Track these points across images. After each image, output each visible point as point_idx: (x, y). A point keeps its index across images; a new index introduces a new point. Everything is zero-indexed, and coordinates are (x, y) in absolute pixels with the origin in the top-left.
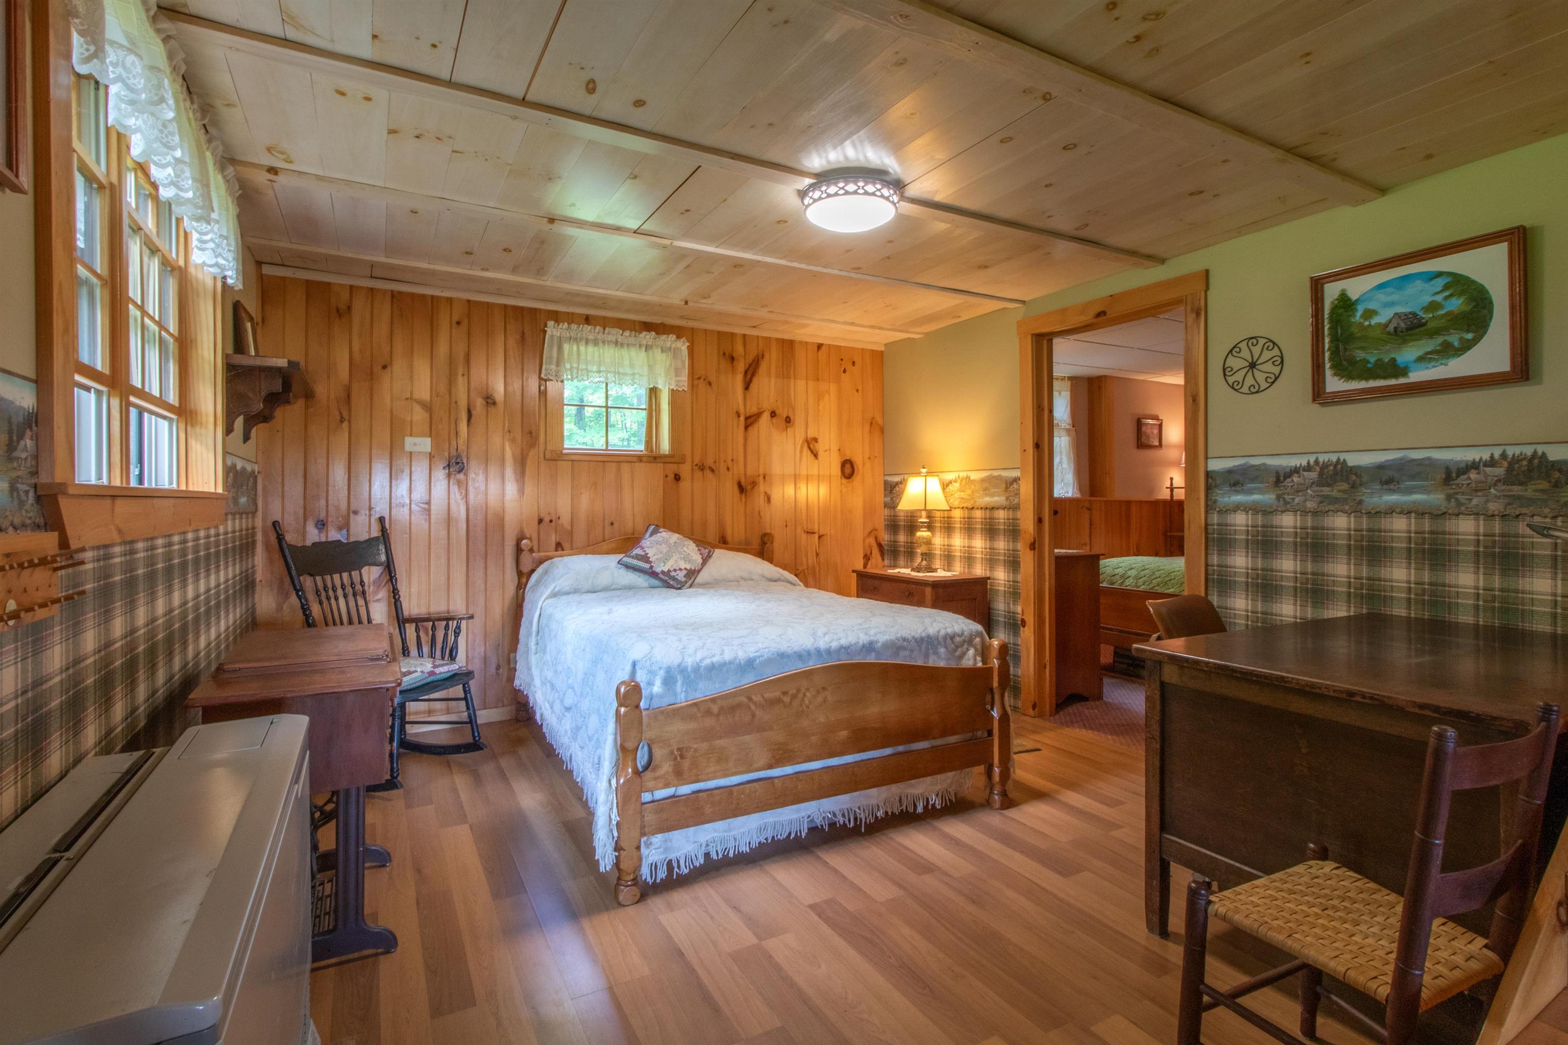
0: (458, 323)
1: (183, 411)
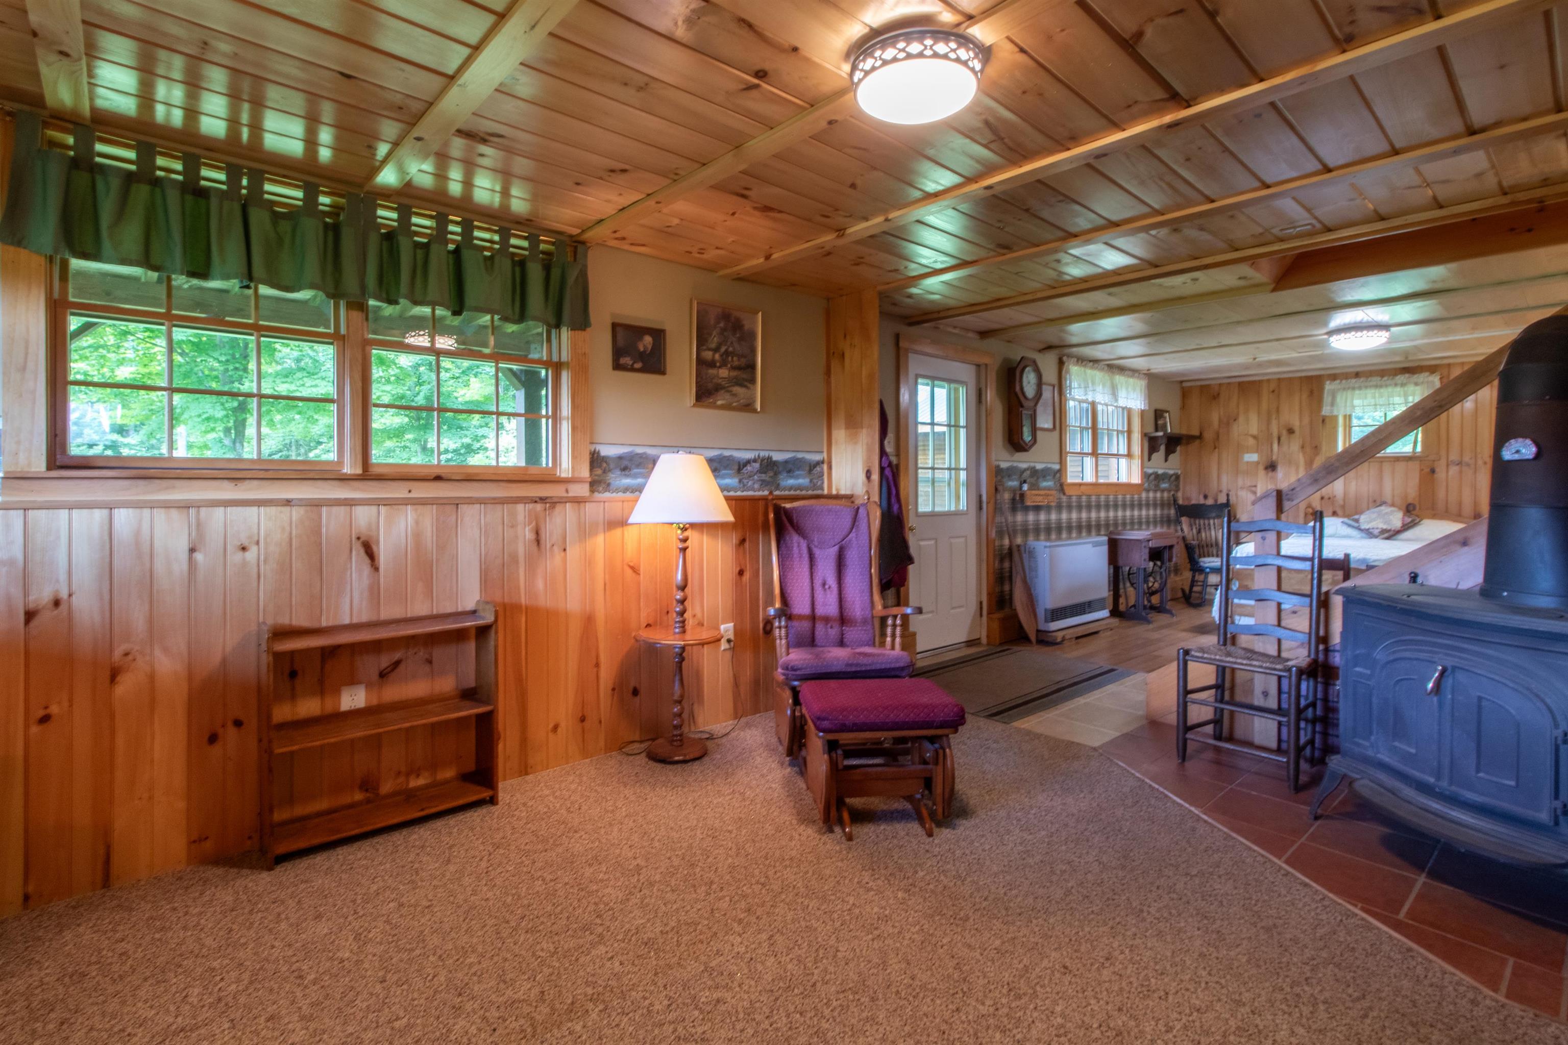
0: (1273, 391)
1: (1129, 455)
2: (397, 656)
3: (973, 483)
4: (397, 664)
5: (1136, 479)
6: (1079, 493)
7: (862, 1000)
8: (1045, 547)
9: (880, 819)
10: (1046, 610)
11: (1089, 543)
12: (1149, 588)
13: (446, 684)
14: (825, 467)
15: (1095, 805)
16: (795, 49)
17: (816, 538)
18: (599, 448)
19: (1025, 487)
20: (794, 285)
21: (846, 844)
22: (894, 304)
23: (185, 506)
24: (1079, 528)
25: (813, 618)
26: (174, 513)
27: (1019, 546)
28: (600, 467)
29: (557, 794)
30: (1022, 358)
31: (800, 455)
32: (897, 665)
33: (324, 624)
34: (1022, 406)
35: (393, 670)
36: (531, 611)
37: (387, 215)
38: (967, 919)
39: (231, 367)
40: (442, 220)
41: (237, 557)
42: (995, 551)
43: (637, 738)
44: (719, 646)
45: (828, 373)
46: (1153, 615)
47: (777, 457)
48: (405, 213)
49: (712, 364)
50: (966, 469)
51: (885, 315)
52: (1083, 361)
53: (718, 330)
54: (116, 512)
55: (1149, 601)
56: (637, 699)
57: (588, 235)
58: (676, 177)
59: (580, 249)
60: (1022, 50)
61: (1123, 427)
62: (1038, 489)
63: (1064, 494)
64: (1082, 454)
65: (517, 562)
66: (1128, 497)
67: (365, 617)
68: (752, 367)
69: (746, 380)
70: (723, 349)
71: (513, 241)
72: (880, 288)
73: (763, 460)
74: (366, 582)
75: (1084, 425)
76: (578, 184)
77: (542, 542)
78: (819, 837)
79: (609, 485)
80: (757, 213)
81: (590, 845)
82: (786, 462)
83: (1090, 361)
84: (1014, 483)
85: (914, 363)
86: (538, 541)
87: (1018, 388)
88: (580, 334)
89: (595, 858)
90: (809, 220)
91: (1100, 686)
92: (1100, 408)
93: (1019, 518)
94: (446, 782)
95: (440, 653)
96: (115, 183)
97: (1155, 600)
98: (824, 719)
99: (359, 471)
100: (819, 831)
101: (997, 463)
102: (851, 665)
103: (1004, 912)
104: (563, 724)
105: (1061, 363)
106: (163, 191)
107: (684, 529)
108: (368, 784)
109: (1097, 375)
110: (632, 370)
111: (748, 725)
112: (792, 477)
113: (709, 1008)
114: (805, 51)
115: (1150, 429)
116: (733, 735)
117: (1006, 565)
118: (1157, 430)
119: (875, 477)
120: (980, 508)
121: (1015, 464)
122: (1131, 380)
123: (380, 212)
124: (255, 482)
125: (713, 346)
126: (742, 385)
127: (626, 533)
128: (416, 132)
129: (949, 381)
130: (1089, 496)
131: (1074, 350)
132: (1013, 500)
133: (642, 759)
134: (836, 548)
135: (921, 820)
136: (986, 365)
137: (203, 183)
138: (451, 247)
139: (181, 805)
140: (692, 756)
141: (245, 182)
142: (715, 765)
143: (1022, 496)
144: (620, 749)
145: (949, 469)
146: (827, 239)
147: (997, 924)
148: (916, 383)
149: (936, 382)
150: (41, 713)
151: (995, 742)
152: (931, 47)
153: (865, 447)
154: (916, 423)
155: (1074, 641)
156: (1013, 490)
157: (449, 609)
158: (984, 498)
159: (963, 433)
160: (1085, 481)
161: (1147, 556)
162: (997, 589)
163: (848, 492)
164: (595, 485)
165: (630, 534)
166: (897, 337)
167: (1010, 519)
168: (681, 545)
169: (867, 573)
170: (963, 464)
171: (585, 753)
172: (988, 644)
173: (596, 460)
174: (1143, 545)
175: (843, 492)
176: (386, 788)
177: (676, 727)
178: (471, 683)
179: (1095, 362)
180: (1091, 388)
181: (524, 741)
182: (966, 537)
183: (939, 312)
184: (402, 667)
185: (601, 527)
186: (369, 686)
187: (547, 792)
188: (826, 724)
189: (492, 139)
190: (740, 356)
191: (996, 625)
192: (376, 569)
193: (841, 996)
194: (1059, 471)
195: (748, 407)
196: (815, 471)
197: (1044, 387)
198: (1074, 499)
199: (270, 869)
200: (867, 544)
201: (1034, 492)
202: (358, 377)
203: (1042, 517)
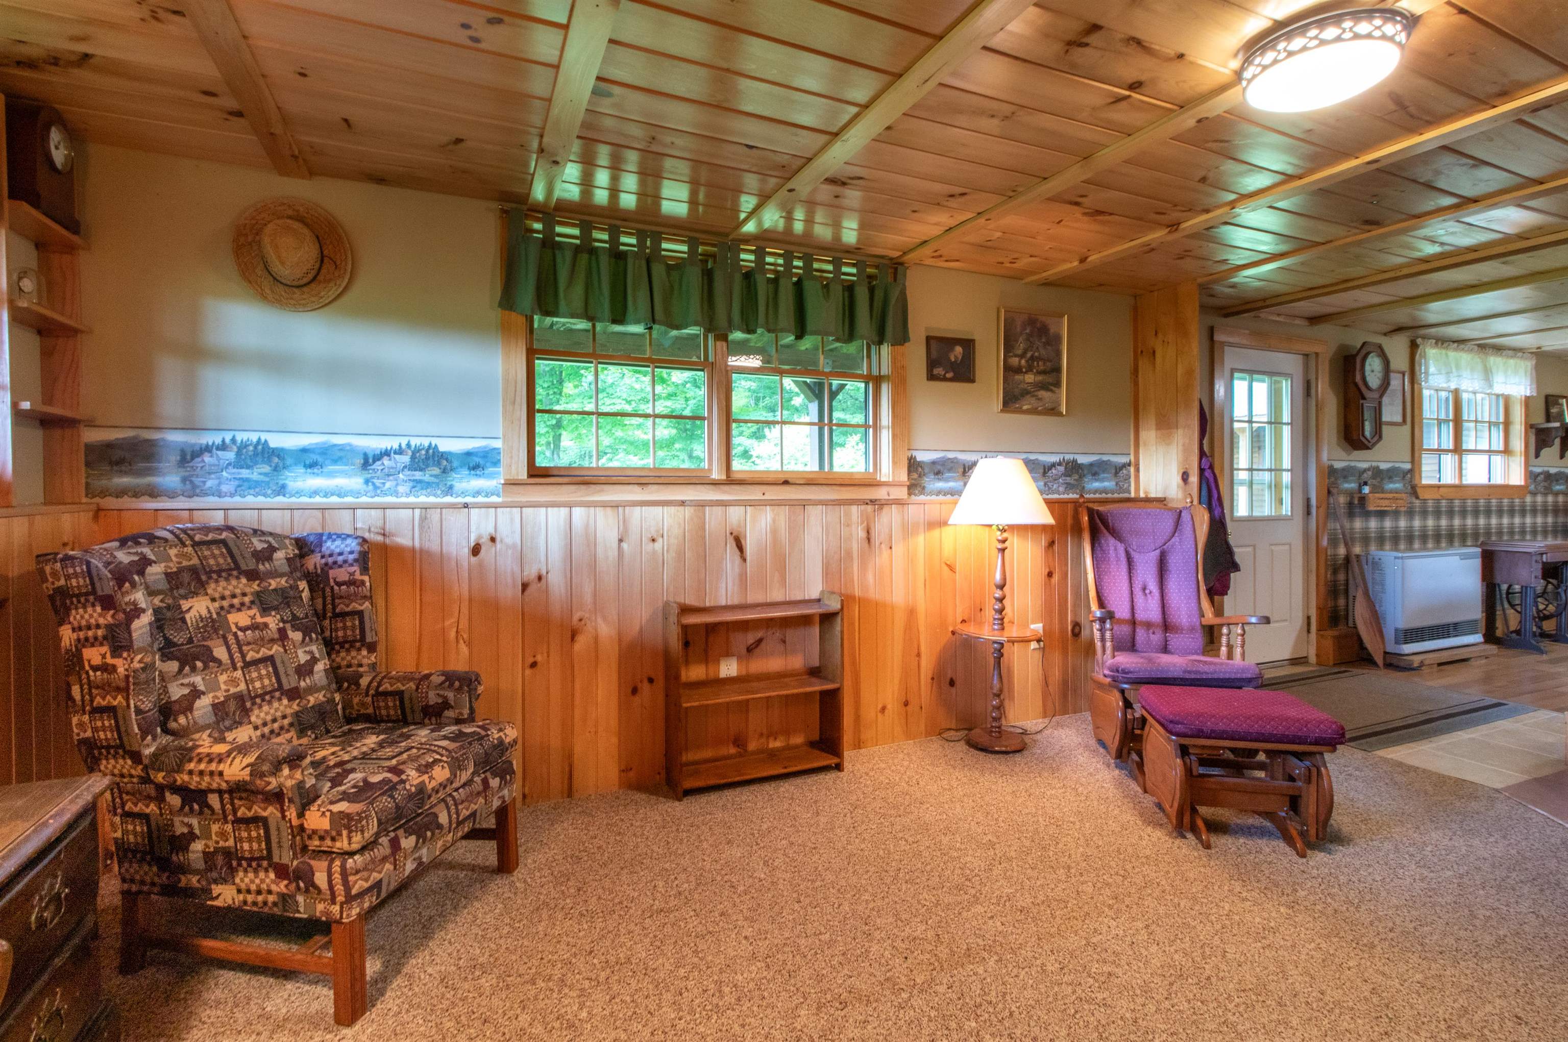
1: (1507, 451)
2: (759, 635)
3: (1300, 485)
4: (760, 641)
5: (1517, 477)
6: (1437, 496)
7: (1268, 1002)
8: (1396, 558)
9: (1237, 833)
10: (1396, 630)
11: (1456, 555)
12: (1539, 611)
13: (797, 662)
14: (1132, 469)
15: (1514, 852)
16: (1181, 56)
17: (1134, 542)
18: (915, 453)
19: (1366, 490)
20: (1101, 285)
21: (1203, 852)
22: (1212, 296)
23: (615, 506)
24: (1437, 537)
25: (1133, 622)
26: (609, 510)
27: (1358, 556)
28: (916, 471)
29: (893, 768)
30: (1364, 344)
31: (1105, 458)
32: (1244, 676)
33: (708, 604)
34: (1364, 398)
35: (757, 646)
36: (863, 602)
37: (747, 258)
38: (1373, 946)
39: (551, 392)
40: (788, 257)
41: (648, 547)
42: (1326, 560)
43: (953, 726)
44: (1029, 646)
45: (1135, 371)
46: (1545, 644)
47: (1082, 460)
48: (760, 254)
49: (1018, 370)
50: (1291, 470)
51: (1205, 309)
52: (1443, 342)
53: (1024, 336)
54: (573, 509)
55: (1540, 627)
56: (953, 690)
57: (906, 258)
58: (1012, 194)
59: (900, 268)
60: (1462, 11)
61: (1498, 418)
62: (1383, 491)
63: (1417, 498)
64: (1440, 451)
65: (851, 558)
66: (1506, 501)
67: (735, 600)
68: (1057, 370)
69: (1052, 384)
70: (1029, 355)
71: (845, 269)
72: (1200, 280)
73: (1068, 463)
74: (737, 570)
75: (1443, 416)
76: (914, 211)
77: (872, 540)
78: (1171, 841)
79: (924, 488)
80: (1086, 218)
81: (938, 817)
82: (1091, 465)
83: (1454, 342)
84: (1352, 486)
85: (1230, 358)
86: (869, 539)
87: (1358, 378)
88: (899, 348)
89: (947, 828)
90: (1140, 219)
91: (1486, 721)
92: (1465, 396)
93: (1358, 524)
94: (797, 747)
95: (792, 634)
96: (568, 255)
97: (1549, 626)
98: (1178, 723)
99: (724, 477)
100: (1170, 834)
101: (1330, 463)
102: (1189, 672)
103: (1420, 948)
104: (889, 707)
105: (1414, 346)
106: (597, 259)
107: (1003, 531)
108: (739, 741)
109: (1464, 357)
110: (944, 379)
111: (1059, 725)
112: (1096, 480)
113: (1103, 979)
114: (1191, 56)
115: (1539, 419)
116: (1047, 732)
117: (1341, 577)
118: (1548, 419)
119: (1194, 479)
120: (1308, 513)
121: (1353, 464)
122: (1512, 362)
123: (743, 256)
124: (656, 487)
125: (1019, 352)
126: (1048, 390)
127: (943, 535)
128: (790, 185)
129: (1271, 374)
130: (1451, 500)
131: (1433, 331)
132: (1350, 504)
133: (962, 746)
134: (1158, 551)
135: (1289, 840)
136: (1317, 354)
137: (622, 248)
138: (795, 279)
139: (615, 740)
140: (1013, 748)
141: (648, 243)
142: (1037, 759)
143: (1363, 499)
144: (940, 734)
145: (1270, 470)
146: (1157, 235)
147: (1415, 959)
148: (1232, 378)
149: (1255, 376)
150: (531, 660)
151: (1357, 769)
152: (1351, 29)
153: (1180, 448)
154: (1232, 421)
155: (1435, 668)
156: (1350, 494)
157: (799, 597)
158: (1314, 502)
159: (1286, 431)
160: (1443, 482)
161: (1539, 574)
162: (1330, 604)
163: (1160, 495)
164: (914, 487)
165: (947, 534)
166: (1211, 331)
167: (1347, 525)
168: (1000, 546)
169: (1194, 579)
170: (1286, 463)
171: (909, 735)
172: (1319, 664)
173: (913, 466)
174: (1534, 558)
175: (1153, 495)
176: (752, 746)
177: (995, 719)
178: (816, 663)
179: (1460, 342)
180: (1455, 374)
181: (857, 718)
182: (1290, 545)
183: (1264, 300)
184: (763, 644)
185: (922, 527)
186: (740, 658)
187: (883, 766)
188: (1179, 728)
189: (854, 182)
190: (1045, 361)
191: (1329, 644)
192: (745, 560)
193: (1243, 994)
194: (1411, 471)
195: (1053, 411)
196: (1121, 474)
197: (1392, 375)
198: (1430, 503)
199: (680, 800)
200: (1193, 550)
201: (1377, 495)
202: (723, 396)
203: (1388, 524)
